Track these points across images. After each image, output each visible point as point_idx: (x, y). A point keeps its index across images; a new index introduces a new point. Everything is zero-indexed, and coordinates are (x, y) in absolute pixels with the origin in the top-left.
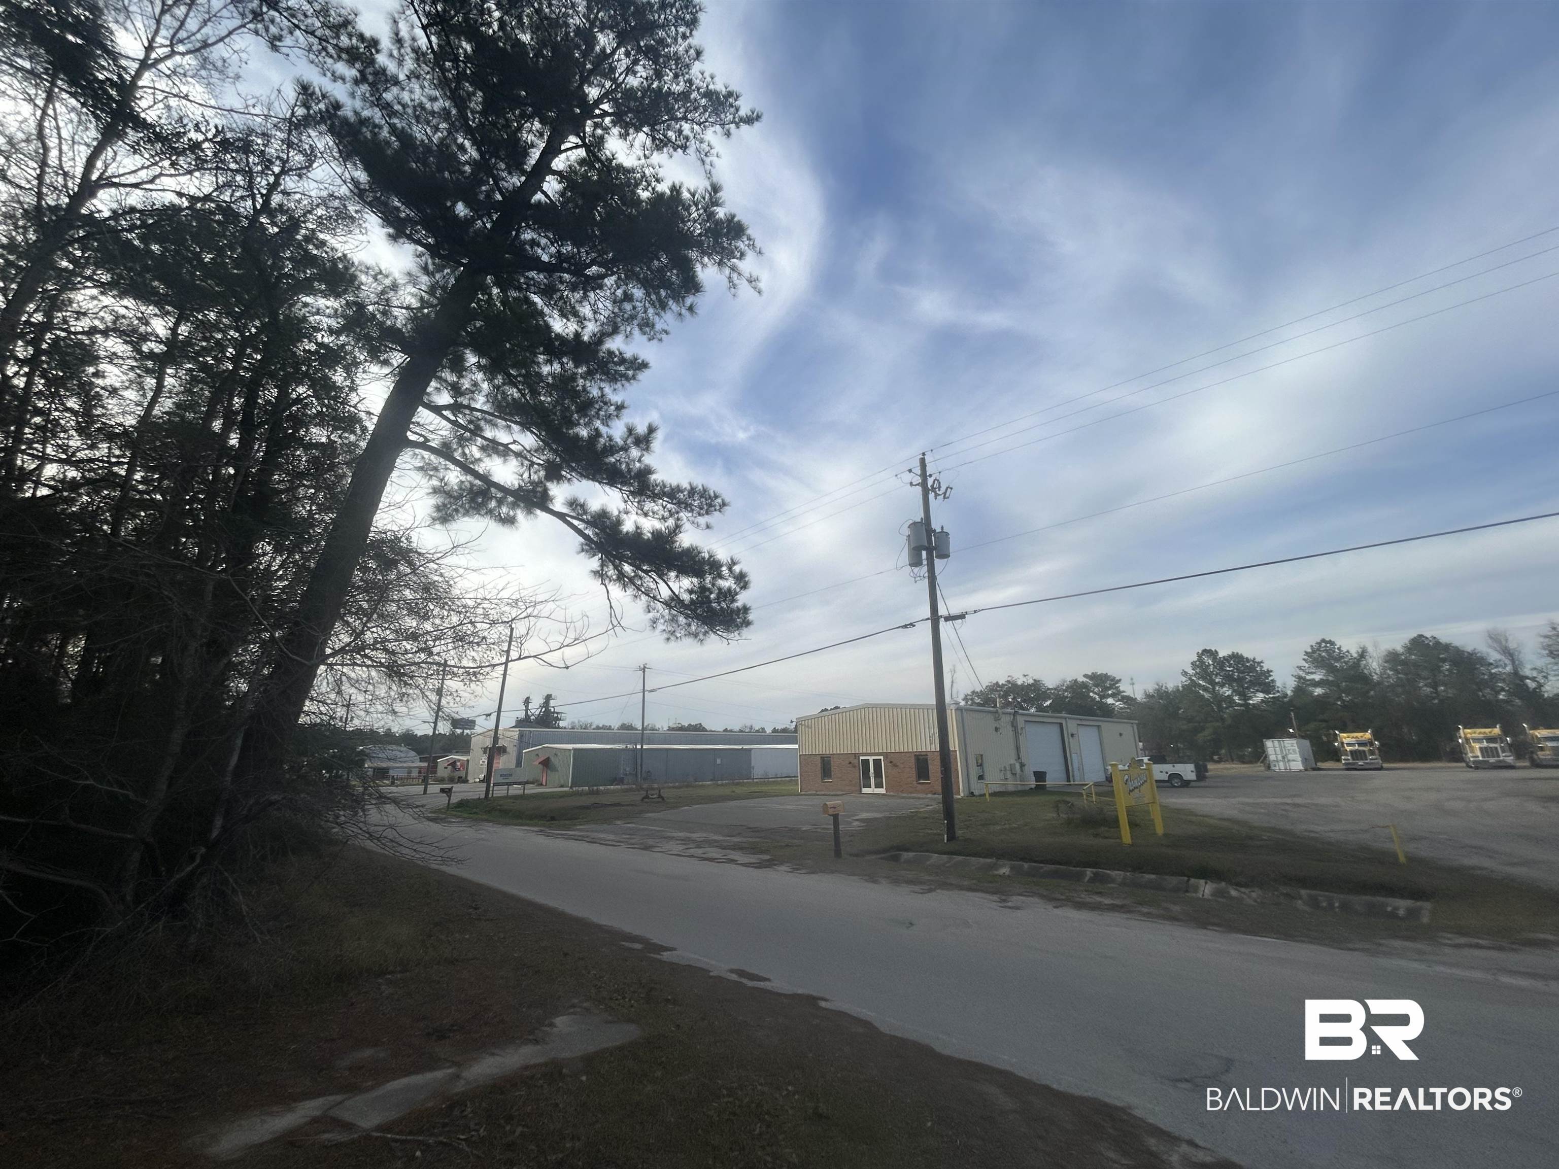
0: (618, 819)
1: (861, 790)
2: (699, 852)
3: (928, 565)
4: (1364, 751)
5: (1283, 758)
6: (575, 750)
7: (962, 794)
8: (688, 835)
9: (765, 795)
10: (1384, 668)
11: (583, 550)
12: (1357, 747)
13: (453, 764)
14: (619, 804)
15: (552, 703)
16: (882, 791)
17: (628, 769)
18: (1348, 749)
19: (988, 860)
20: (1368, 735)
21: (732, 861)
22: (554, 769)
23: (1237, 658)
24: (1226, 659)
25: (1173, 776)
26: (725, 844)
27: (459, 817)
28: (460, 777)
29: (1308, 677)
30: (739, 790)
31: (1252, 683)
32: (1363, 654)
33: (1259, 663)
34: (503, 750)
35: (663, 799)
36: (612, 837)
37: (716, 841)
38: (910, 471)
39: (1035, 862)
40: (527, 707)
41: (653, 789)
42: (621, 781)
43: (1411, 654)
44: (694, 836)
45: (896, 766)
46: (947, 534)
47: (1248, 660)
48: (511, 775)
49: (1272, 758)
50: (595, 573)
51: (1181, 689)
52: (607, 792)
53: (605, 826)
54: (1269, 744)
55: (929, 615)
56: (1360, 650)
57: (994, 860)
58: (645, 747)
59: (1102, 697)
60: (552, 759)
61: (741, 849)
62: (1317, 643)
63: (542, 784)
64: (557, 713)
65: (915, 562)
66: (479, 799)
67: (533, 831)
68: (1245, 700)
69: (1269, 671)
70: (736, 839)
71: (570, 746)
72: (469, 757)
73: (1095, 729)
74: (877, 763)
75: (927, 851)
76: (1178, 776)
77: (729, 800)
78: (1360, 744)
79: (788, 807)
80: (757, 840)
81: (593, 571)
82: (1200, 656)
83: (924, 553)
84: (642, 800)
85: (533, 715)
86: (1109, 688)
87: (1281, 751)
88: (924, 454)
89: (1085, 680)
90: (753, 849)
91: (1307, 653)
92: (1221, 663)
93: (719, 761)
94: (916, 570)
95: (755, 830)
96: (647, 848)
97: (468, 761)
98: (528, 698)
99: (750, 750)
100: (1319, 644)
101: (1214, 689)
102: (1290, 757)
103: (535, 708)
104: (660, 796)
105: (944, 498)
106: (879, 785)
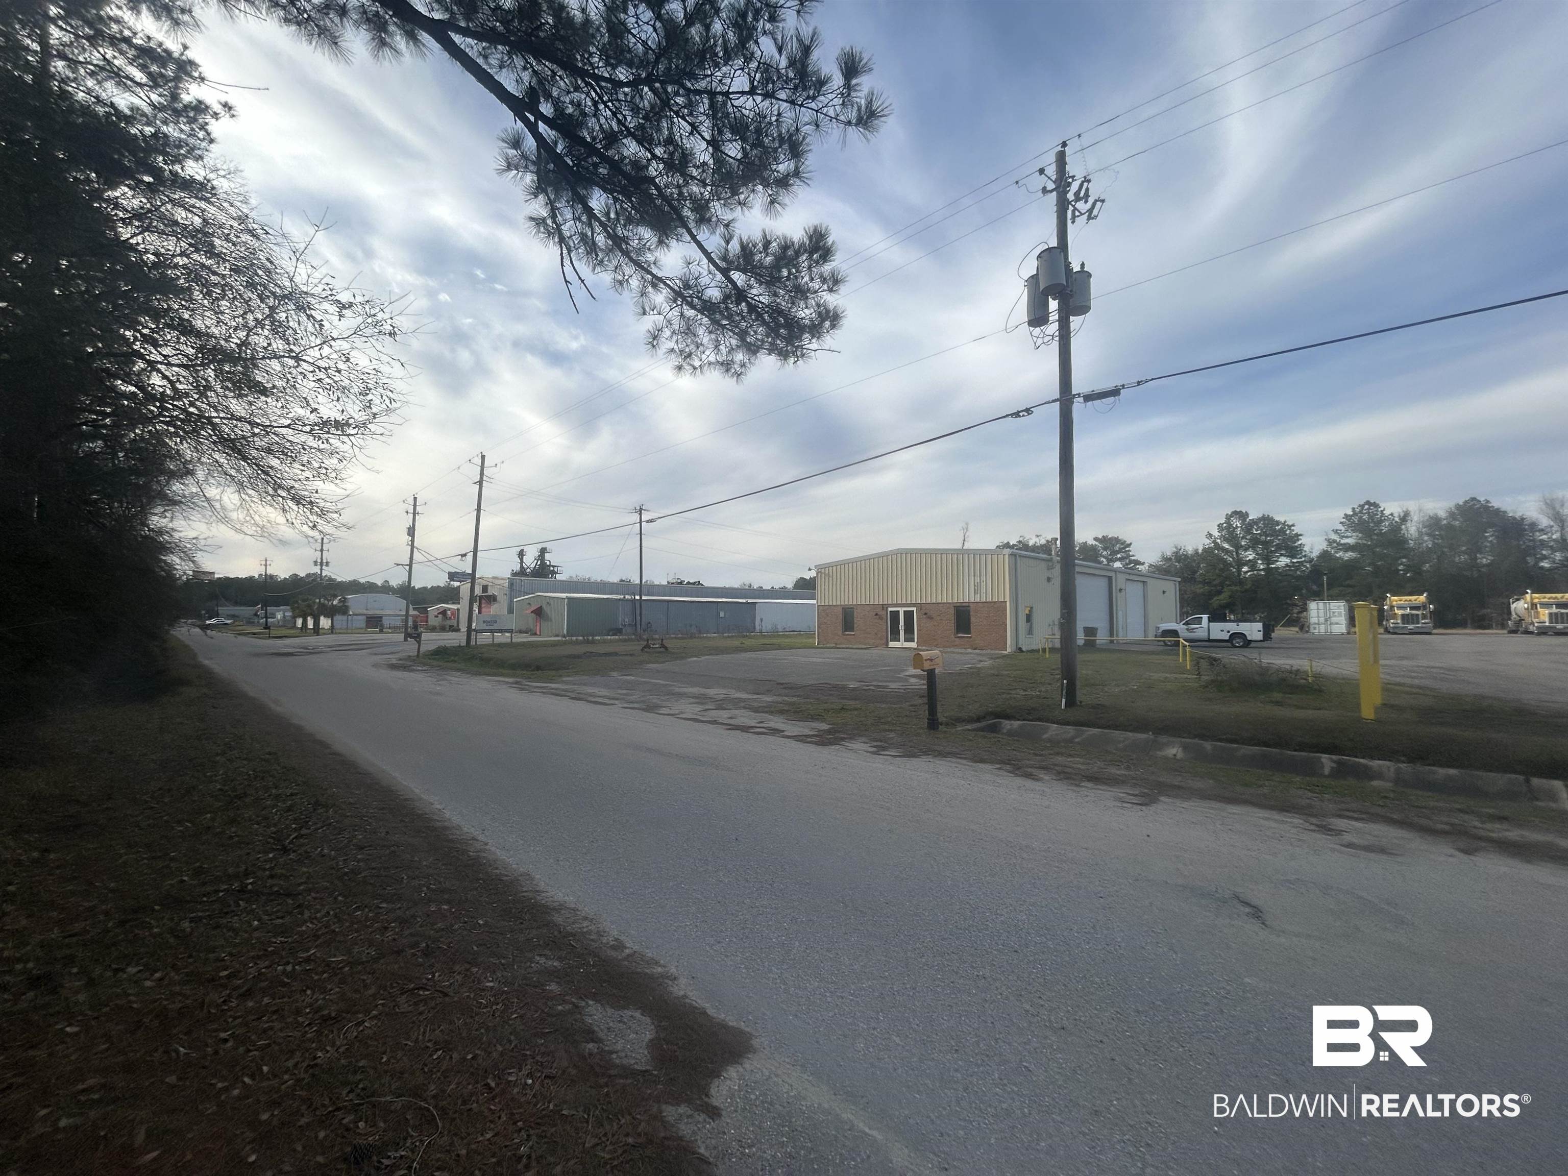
0: (613, 670)
1: (887, 644)
2: (723, 715)
3: (1060, 320)
4: (1418, 615)
5: (1326, 620)
6: (569, 598)
7: (1009, 650)
8: (703, 691)
9: (780, 647)
10: (1420, 533)
11: (509, 167)
12: (1408, 611)
13: (444, 612)
14: (616, 654)
15: (547, 556)
16: (913, 645)
17: (627, 620)
18: (1400, 612)
19: (1143, 736)
20: (1422, 598)
21: (775, 732)
22: (548, 619)
23: (1267, 521)
24: (1254, 522)
25: (1234, 636)
26: (756, 704)
27: (425, 665)
28: (451, 626)
29: (1342, 542)
30: (748, 642)
31: (1279, 547)
32: (1405, 518)
33: (1290, 527)
34: (492, 599)
35: (666, 648)
36: (604, 692)
37: (744, 700)
38: (1042, 171)
39: (1220, 740)
40: (522, 560)
41: (654, 639)
42: (618, 631)
43: (1455, 519)
44: (712, 692)
45: (931, 618)
46: (1089, 275)
47: (1278, 523)
48: (495, 622)
49: (1313, 620)
50: (539, 222)
51: (1200, 551)
52: (605, 642)
53: (598, 678)
54: (1312, 605)
55: (1057, 395)
56: (1402, 515)
57: (1149, 736)
58: (644, 598)
59: (1109, 561)
60: (545, 608)
61: (781, 712)
62: (1360, 506)
63: (536, 634)
64: (553, 566)
65: (1038, 318)
66: (460, 646)
67: (507, 683)
68: (1268, 564)
69: (1297, 535)
70: (768, 699)
71: (564, 595)
72: (459, 606)
73: (1141, 585)
74: (909, 616)
75: (1040, 720)
76: (1241, 636)
77: (741, 651)
78: (1412, 608)
79: (814, 660)
80: (795, 699)
81: (532, 219)
82: (1228, 517)
83: (1053, 305)
84: (642, 650)
85: (528, 568)
86: (1118, 552)
87: (1325, 613)
88: (1064, 144)
89: (1094, 543)
90: (796, 713)
91: (1346, 516)
92: (1248, 527)
93: (722, 615)
94: (1037, 331)
95: (790, 688)
96: (650, 708)
97: (458, 610)
98: (522, 551)
99: (756, 603)
100: (1362, 506)
101: (1237, 553)
102: (1334, 620)
103: (530, 561)
104: (663, 646)
105: (1089, 218)
106: (909, 639)
